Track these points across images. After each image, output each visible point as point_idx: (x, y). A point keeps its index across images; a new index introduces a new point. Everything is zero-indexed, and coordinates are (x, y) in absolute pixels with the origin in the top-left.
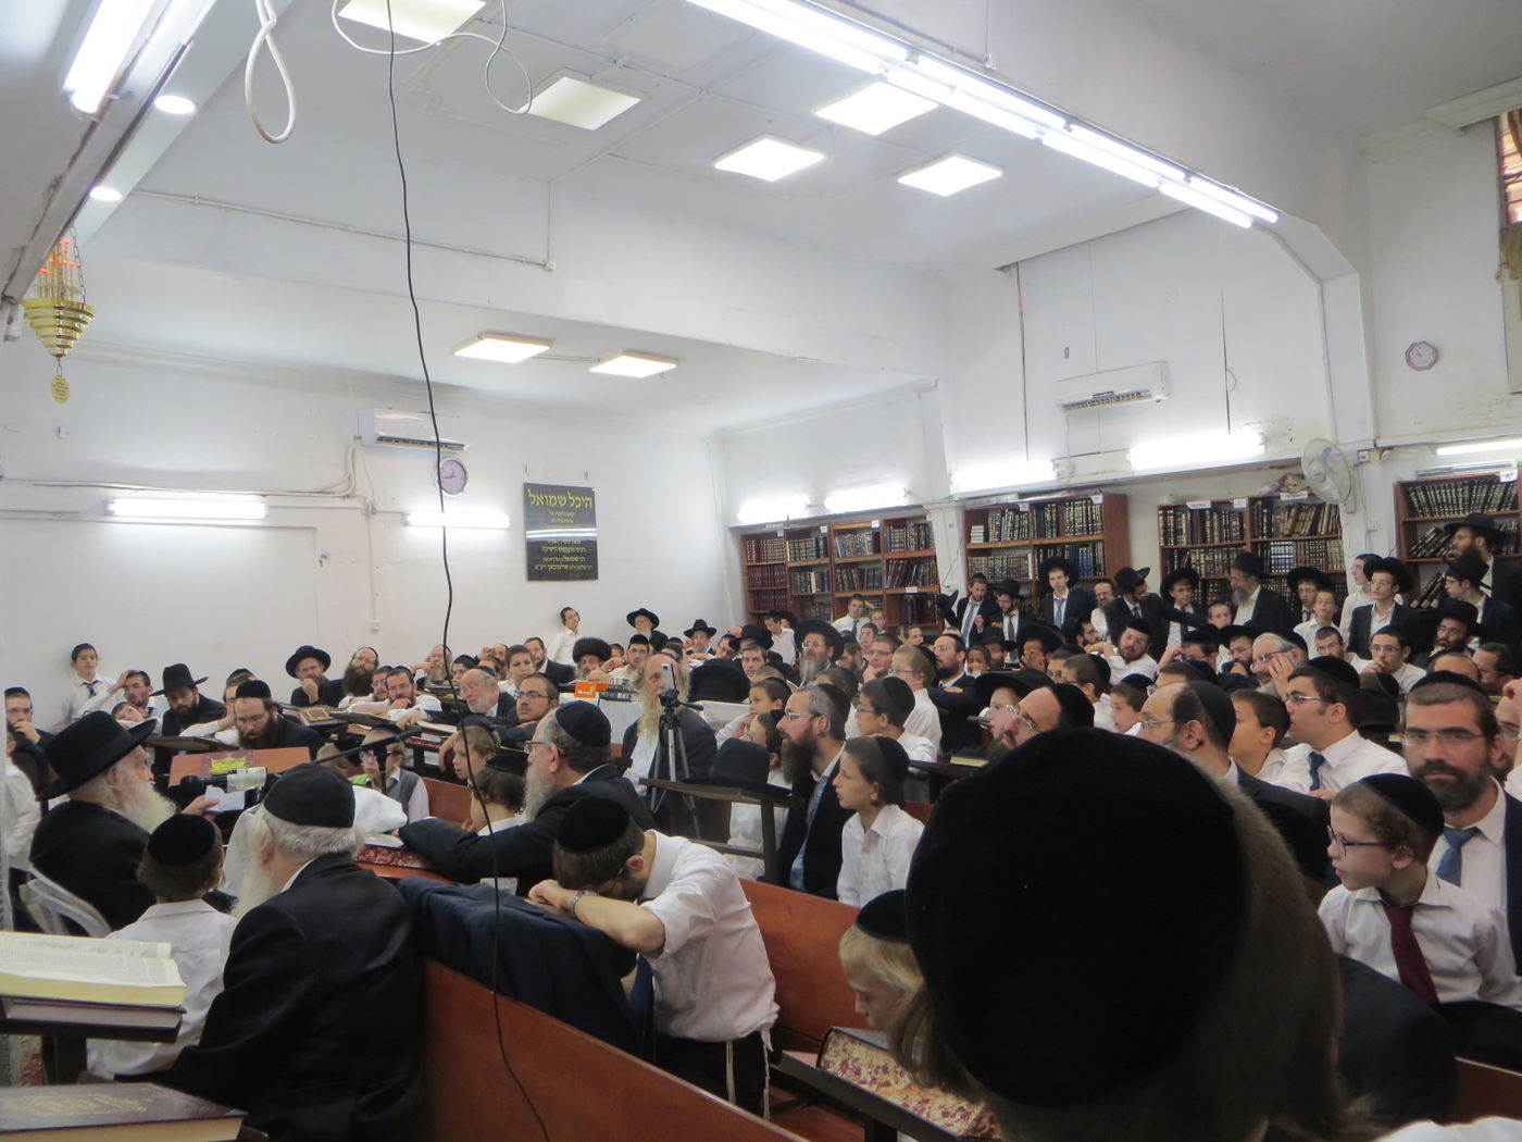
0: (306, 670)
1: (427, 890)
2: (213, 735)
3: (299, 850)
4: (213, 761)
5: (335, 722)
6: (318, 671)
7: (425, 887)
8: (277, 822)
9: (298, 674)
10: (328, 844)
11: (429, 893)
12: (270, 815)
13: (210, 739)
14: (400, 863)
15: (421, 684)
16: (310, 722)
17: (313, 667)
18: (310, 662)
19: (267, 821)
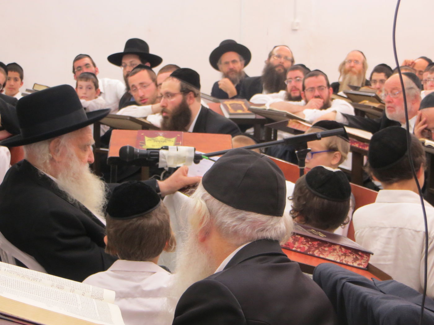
0: (227, 63)
1: (343, 278)
2: (145, 118)
3: (236, 233)
4: (147, 138)
5: (253, 117)
6: (238, 65)
7: (340, 276)
8: (215, 203)
9: (220, 66)
10: (262, 230)
11: (344, 281)
12: (209, 196)
13: (143, 120)
14: (316, 253)
15: (336, 87)
16: (230, 114)
17: (234, 62)
18: (230, 57)
19: (206, 201)
